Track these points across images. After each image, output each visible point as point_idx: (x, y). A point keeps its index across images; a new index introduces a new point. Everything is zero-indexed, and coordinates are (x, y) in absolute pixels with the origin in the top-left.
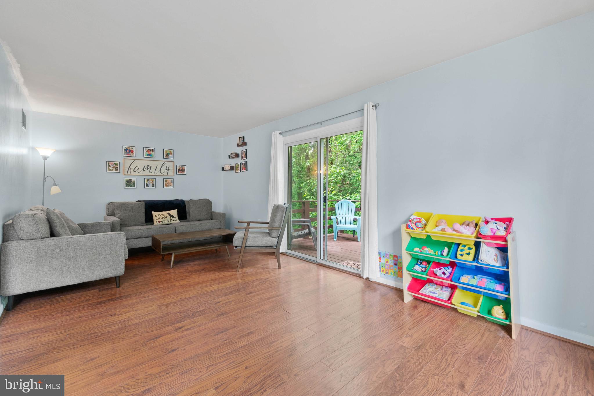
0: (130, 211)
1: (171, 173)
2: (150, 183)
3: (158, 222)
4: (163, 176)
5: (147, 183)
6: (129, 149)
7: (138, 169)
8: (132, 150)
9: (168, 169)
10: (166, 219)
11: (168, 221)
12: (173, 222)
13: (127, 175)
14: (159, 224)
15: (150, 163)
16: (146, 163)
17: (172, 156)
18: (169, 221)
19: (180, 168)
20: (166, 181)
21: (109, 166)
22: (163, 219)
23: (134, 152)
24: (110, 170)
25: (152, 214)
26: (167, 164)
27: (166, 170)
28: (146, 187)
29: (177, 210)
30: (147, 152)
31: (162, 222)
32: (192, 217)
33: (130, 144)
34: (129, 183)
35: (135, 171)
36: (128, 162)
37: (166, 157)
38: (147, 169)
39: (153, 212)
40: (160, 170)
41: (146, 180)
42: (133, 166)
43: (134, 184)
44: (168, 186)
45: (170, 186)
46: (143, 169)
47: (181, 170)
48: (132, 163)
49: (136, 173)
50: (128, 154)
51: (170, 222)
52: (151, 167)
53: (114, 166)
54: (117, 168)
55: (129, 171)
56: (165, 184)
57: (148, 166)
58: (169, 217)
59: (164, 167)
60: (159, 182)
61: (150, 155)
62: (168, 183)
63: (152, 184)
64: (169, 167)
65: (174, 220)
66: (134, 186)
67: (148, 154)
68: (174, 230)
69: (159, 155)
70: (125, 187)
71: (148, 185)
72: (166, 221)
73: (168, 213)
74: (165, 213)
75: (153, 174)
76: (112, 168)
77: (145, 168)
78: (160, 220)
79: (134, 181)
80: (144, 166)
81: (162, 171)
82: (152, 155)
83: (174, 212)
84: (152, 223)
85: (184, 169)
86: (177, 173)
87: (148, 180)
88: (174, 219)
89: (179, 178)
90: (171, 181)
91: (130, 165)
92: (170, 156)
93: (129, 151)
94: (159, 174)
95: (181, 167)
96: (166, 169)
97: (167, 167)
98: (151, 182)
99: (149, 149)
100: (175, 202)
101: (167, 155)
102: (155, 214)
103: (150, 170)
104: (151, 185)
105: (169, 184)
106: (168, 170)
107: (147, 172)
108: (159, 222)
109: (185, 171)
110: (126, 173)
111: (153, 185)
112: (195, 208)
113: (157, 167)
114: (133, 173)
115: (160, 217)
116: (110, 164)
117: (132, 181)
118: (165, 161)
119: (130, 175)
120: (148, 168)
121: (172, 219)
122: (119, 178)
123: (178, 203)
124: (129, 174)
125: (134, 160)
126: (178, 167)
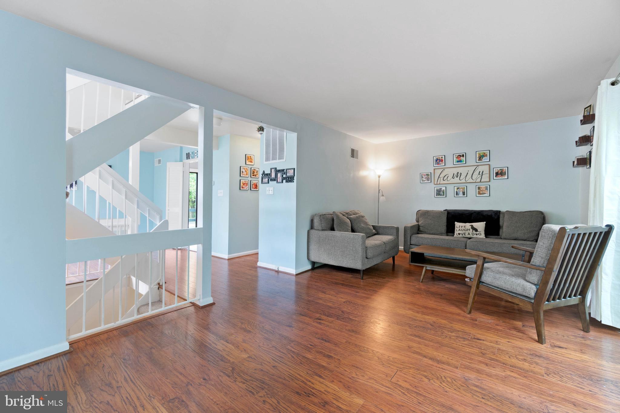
0: (431, 219)
1: (485, 178)
2: (460, 191)
3: (457, 234)
4: (475, 182)
5: (457, 192)
6: (439, 159)
7: (447, 178)
8: (442, 159)
9: (482, 174)
10: (467, 232)
11: (469, 234)
12: (475, 236)
13: (437, 184)
14: (459, 236)
15: (460, 170)
16: (455, 171)
17: (487, 158)
18: (471, 234)
19: (498, 171)
20: (479, 188)
21: (422, 177)
22: (464, 232)
23: (444, 161)
24: (423, 181)
25: (455, 224)
26: (481, 169)
27: (479, 176)
28: (456, 195)
29: (485, 222)
30: (457, 159)
31: (462, 235)
32: (505, 233)
33: (439, 154)
34: (439, 193)
35: (444, 180)
36: (438, 172)
37: (479, 160)
38: (457, 177)
39: (456, 223)
40: (472, 176)
41: (456, 188)
42: (442, 176)
43: (444, 193)
44: (481, 194)
45: (485, 194)
46: (453, 177)
47: (500, 173)
48: (441, 172)
49: (446, 182)
50: (438, 164)
51: (471, 236)
52: (461, 173)
53: (426, 176)
54: (428, 179)
55: (438, 180)
56: (478, 192)
57: (458, 173)
58: (471, 230)
59: (477, 172)
60: (472, 190)
61: (460, 161)
62: (481, 191)
63: (463, 192)
64: (483, 171)
65: (477, 235)
66: (444, 195)
67: (458, 160)
68: (464, 245)
69: (471, 159)
70: (435, 196)
71: (458, 194)
72: (467, 234)
73: (472, 226)
74: (468, 225)
75: (463, 181)
76: (424, 179)
77: (455, 175)
78: (460, 232)
79: (444, 190)
80: (454, 174)
81: (474, 177)
82: (463, 161)
83: (481, 226)
84: (452, 234)
85: (505, 172)
86: (495, 178)
87: (458, 188)
88: (478, 233)
89: (497, 184)
90: (486, 188)
91: (440, 174)
92: (484, 158)
93: (438, 161)
94: (471, 181)
95: (500, 169)
96: (479, 174)
97: (480, 172)
98: (462, 190)
99: (459, 155)
100: (485, 214)
101: (480, 158)
102: (457, 224)
103: (460, 177)
104: (461, 193)
105: (483, 192)
106: (482, 176)
107: (456, 180)
108: (459, 234)
109: (506, 174)
110: (436, 183)
111: (464, 194)
112: (510, 222)
113: (468, 173)
114: (442, 182)
115: (460, 228)
116: (423, 176)
117: (442, 190)
118: (478, 166)
119: (440, 184)
120: (458, 175)
121: (475, 233)
122: (431, 188)
123: (490, 214)
124: (438, 183)
125: (443, 169)
126: (496, 170)
